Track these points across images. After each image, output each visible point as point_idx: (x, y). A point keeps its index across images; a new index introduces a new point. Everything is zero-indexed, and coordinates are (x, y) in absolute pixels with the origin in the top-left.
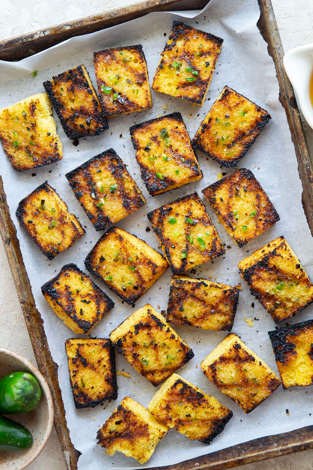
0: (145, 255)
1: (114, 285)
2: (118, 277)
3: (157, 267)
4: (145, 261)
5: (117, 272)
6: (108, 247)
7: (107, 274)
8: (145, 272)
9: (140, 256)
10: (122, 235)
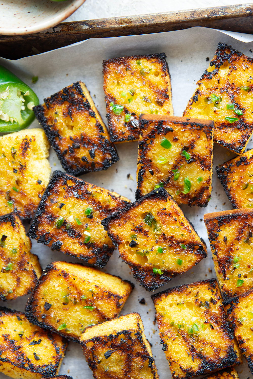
0: (102, 287)
1: (70, 333)
2: (74, 322)
3: (120, 298)
4: (103, 295)
5: (70, 316)
6: (51, 289)
7: (58, 322)
8: (107, 308)
9: (95, 290)
10: (66, 271)
